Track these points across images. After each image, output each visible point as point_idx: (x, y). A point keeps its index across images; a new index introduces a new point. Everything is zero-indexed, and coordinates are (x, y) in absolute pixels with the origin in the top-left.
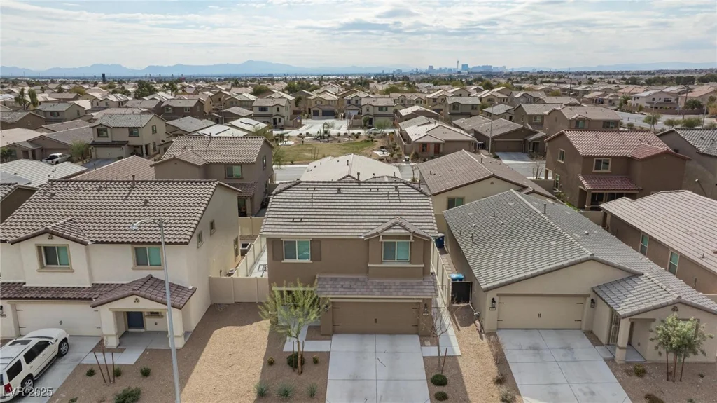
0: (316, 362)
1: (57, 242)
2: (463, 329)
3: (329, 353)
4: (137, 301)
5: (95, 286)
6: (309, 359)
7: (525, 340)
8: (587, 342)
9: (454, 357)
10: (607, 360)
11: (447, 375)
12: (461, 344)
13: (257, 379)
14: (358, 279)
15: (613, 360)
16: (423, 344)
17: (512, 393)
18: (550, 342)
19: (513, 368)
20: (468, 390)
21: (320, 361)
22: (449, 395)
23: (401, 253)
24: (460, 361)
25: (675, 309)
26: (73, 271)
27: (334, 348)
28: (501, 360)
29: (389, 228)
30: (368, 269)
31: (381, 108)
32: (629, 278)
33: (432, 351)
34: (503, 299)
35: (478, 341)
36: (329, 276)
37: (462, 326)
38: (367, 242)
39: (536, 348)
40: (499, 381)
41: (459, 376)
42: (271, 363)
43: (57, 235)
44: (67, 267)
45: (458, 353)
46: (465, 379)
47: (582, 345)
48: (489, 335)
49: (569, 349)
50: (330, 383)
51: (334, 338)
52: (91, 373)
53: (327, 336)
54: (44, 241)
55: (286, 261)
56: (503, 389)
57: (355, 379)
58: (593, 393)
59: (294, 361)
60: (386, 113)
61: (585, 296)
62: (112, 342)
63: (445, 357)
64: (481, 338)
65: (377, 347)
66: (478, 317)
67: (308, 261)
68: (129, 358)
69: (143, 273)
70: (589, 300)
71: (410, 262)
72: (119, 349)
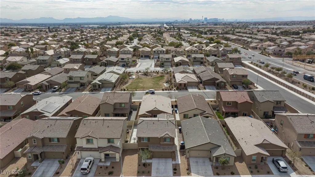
0: (149, 165)
1: (90, 138)
2: (182, 157)
3: (152, 163)
4: (110, 151)
5: (99, 148)
6: (148, 164)
7: (195, 160)
8: (209, 160)
9: (179, 164)
10: (211, 165)
11: (177, 168)
12: (181, 161)
13: (137, 169)
14: (158, 146)
15: (213, 165)
16: (172, 161)
17: (189, 172)
18: (201, 160)
19: (191, 167)
20: (181, 171)
21: (150, 165)
22: (177, 173)
23: (168, 140)
24: (180, 165)
25: (225, 155)
26: (94, 144)
27: (153, 162)
28: (189, 165)
29: (165, 135)
30: (160, 144)
31: (167, 59)
32: (218, 147)
33: (174, 163)
34: (190, 151)
35: (185, 160)
36: (151, 145)
37: (182, 156)
38: (160, 138)
39: (197, 162)
40: (187, 170)
41: (179, 168)
42: (139, 165)
43: (91, 137)
44: (92, 143)
45: (180, 163)
46: (181, 169)
47: (207, 161)
48: (187, 158)
49: (204, 162)
50: (152, 170)
51: (153, 159)
52: (101, 167)
53: (151, 158)
54: (88, 138)
55: (142, 142)
56: (188, 171)
57: (157, 169)
58: (206, 172)
59: (144, 165)
60: (169, 60)
61: (209, 150)
62: (103, 160)
63: (177, 164)
64: (186, 159)
65: (162, 161)
66: (186, 154)
67: (147, 142)
68: (108, 164)
69: (109, 144)
70: (210, 151)
71: (170, 142)
72: (105, 162)
